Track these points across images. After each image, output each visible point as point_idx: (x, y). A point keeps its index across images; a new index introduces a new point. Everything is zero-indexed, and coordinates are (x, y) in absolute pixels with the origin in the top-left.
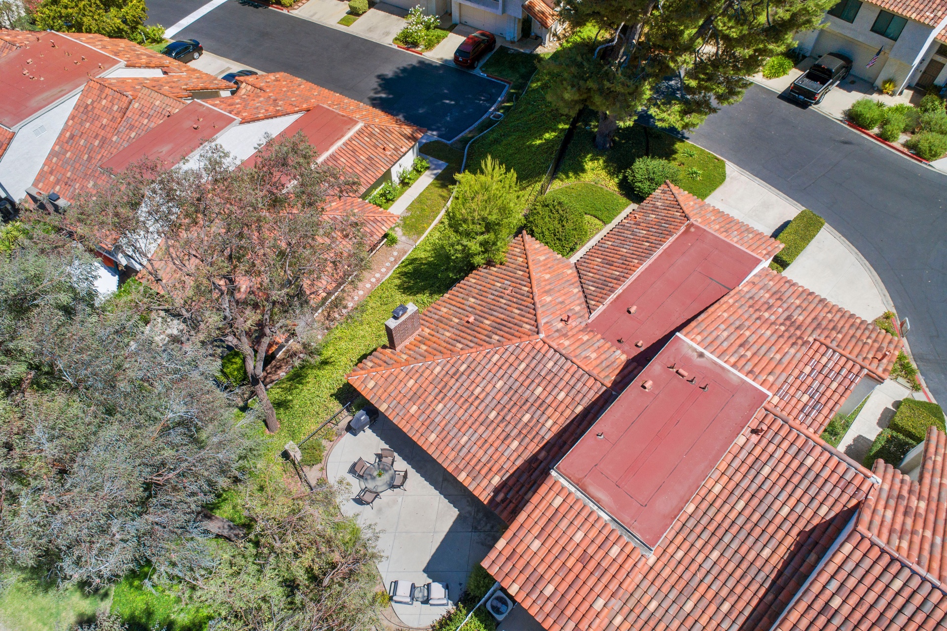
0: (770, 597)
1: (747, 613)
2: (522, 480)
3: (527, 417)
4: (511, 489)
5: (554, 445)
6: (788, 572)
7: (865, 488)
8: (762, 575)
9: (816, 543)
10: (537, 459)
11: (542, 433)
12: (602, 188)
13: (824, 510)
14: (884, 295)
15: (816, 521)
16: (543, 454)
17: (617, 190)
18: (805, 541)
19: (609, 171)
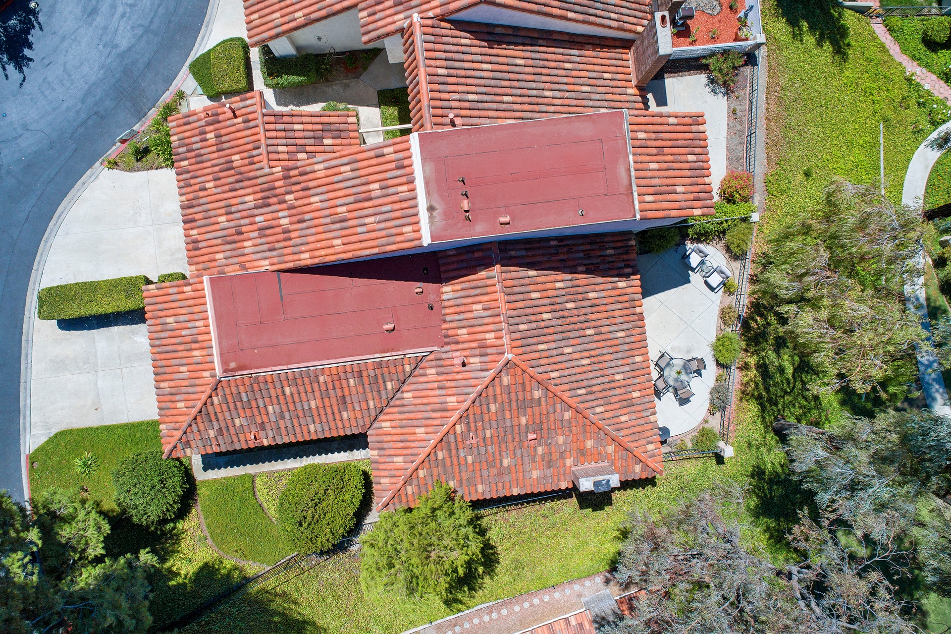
0: (541, 42)
1: (561, 50)
2: (607, 266)
3: (570, 305)
4: (617, 268)
5: (569, 267)
6: (520, 40)
7: (429, 22)
8: (534, 55)
9: (488, 33)
10: (587, 269)
11: (569, 284)
12: (209, 527)
13: (463, 41)
14: (84, 183)
15: (477, 42)
16: (580, 269)
17: (194, 511)
18: (493, 41)
19: (174, 544)
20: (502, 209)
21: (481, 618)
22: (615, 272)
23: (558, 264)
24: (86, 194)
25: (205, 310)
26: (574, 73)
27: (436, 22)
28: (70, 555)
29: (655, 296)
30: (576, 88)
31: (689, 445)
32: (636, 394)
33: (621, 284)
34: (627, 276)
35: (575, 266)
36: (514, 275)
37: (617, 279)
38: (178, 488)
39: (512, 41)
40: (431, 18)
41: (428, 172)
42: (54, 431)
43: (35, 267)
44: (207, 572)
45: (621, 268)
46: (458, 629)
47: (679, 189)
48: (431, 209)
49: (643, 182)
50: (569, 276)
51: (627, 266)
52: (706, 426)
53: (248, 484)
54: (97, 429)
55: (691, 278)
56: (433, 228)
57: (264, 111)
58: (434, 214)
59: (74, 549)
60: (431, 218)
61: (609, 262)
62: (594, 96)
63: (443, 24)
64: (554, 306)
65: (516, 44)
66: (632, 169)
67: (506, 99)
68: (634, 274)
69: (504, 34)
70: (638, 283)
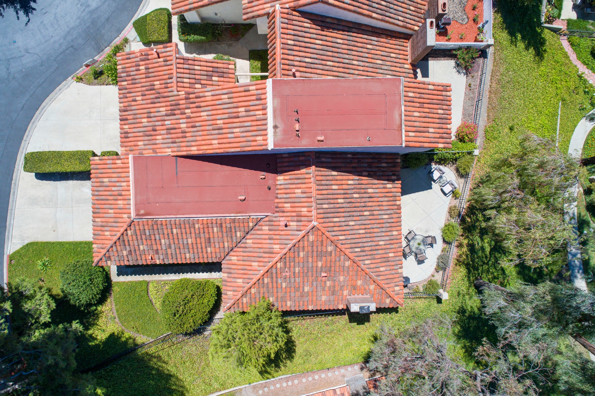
1: (366, 37)
2: (381, 173)
3: (356, 196)
4: (387, 176)
5: (358, 172)
6: (341, 28)
7: (286, 11)
8: (349, 38)
9: (322, 21)
10: (369, 174)
11: (357, 182)
12: (117, 311)
13: (306, 25)
15: (314, 26)
18: (325, 26)
20: (320, 132)
21: (281, 384)
22: (386, 178)
23: (351, 169)
24: (61, 96)
25: (128, 176)
26: (373, 52)
27: (290, 11)
28: (29, 320)
29: (410, 195)
30: (373, 61)
31: (421, 290)
32: (391, 255)
33: (389, 186)
34: (393, 181)
35: (361, 172)
36: (323, 173)
37: (386, 182)
38: (101, 285)
39: (336, 28)
40: (287, 8)
41: (276, 104)
42: (27, 242)
43: (24, 138)
44: (113, 339)
45: (390, 175)
46: (266, 389)
47: (431, 130)
48: (275, 127)
49: (409, 123)
50: (357, 178)
51: (394, 175)
52: (433, 278)
53: (144, 287)
54: (53, 243)
55: (432, 186)
56: (275, 139)
57: (177, 55)
58: (277, 130)
59: (32, 317)
60: (275, 132)
61: (383, 171)
62: (383, 67)
63: (294, 13)
64: (346, 195)
65: (339, 30)
66: (403, 115)
67: (329, 63)
68: (398, 180)
69: (332, 23)
70: (400, 186)
